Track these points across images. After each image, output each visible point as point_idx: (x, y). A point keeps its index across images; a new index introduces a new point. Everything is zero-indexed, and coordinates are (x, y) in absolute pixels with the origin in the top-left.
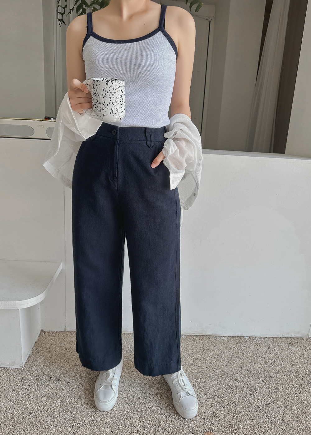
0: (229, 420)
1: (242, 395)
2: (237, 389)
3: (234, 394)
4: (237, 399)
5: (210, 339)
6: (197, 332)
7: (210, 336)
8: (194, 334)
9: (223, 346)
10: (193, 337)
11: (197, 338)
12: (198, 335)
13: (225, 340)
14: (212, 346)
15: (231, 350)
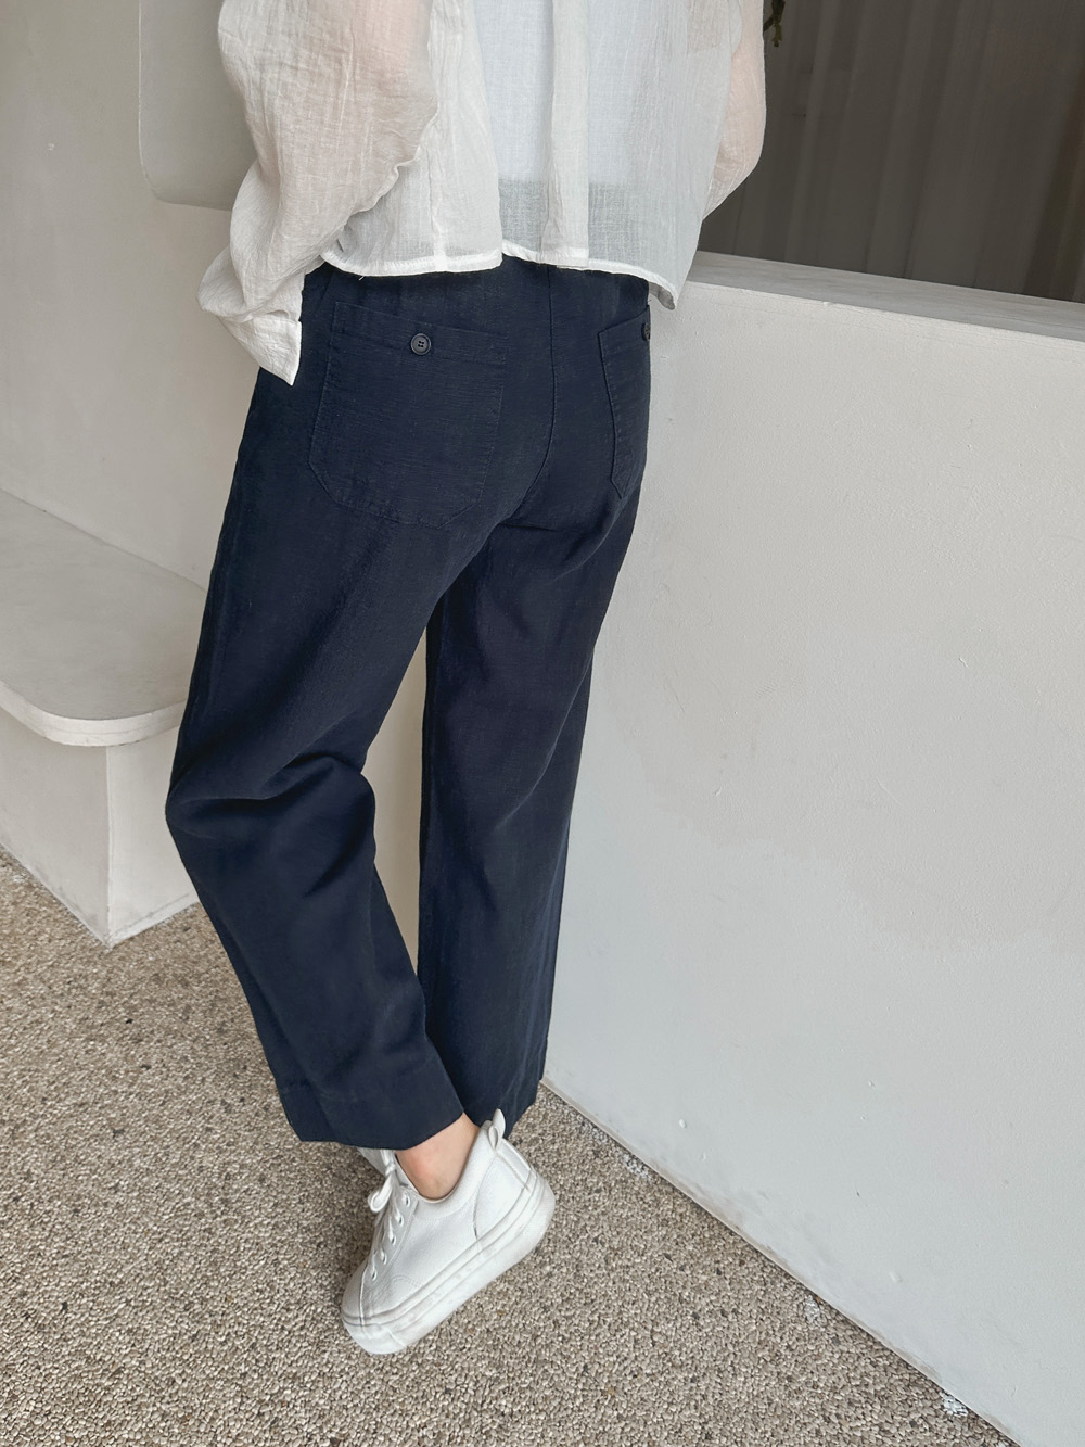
5: (742, 1263)
6: (703, 1192)
7: (757, 1252)
8: (692, 1193)
9: (763, 1336)
10: (681, 1205)
11: (692, 1221)
12: (706, 1212)
13: (811, 1320)
14: (713, 1298)
15: (782, 1388)
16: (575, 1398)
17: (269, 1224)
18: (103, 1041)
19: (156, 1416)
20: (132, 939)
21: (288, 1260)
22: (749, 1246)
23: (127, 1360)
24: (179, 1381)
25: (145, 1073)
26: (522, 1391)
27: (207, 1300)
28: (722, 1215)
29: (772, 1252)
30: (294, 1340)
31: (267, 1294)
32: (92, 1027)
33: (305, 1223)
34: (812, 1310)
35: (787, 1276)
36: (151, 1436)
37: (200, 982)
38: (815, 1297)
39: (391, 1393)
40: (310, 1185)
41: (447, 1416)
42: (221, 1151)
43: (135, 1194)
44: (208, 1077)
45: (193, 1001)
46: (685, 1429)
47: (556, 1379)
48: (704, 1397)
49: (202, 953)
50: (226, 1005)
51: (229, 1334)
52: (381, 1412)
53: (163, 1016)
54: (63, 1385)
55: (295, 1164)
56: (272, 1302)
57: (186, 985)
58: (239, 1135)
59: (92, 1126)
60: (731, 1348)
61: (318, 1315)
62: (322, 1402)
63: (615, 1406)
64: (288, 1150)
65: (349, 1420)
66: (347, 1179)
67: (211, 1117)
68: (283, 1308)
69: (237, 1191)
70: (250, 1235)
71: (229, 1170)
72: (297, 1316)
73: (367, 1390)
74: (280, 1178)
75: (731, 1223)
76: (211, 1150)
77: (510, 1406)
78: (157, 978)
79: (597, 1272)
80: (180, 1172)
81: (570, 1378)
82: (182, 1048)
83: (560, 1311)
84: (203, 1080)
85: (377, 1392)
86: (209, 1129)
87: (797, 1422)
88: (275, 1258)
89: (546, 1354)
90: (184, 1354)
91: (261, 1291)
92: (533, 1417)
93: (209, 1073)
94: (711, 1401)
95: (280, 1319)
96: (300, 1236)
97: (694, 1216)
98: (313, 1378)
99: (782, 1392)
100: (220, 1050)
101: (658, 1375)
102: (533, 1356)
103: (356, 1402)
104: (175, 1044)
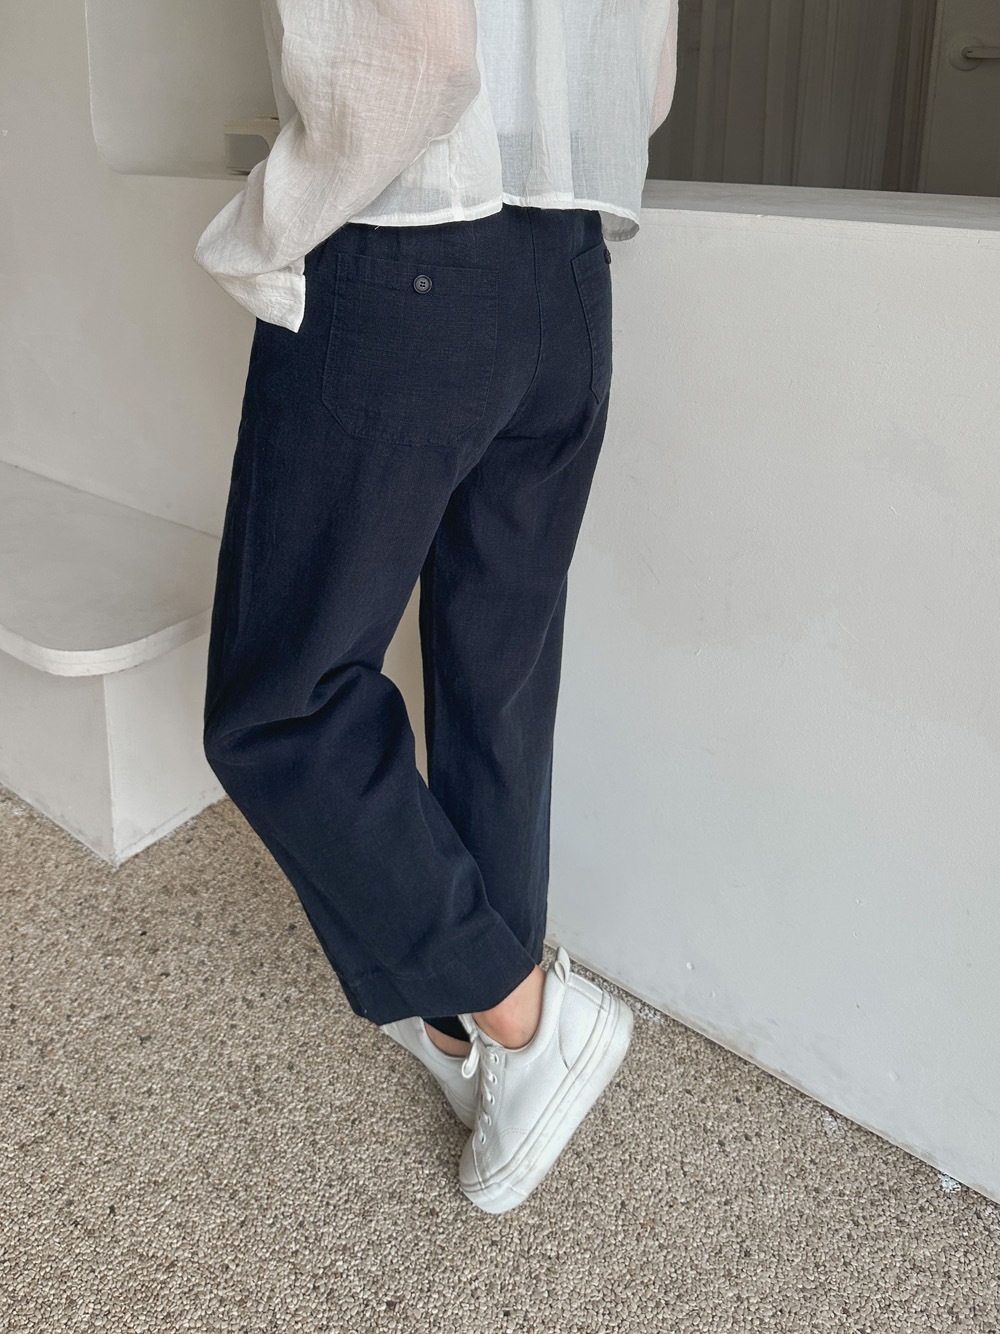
5: (758, 1089)
6: (714, 1028)
7: (772, 1077)
8: (704, 1030)
9: (787, 1154)
10: (695, 1043)
11: (707, 1057)
12: (720, 1047)
13: (830, 1134)
14: (736, 1125)
15: (811, 1200)
16: (617, 1233)
17: (302, 1108)
18: (120, 954)
19: (214, 1302)
20: (137, 856)
21: (325, 1139)
22: (763, 1072)
23: (180, 1252)
24: (232, 1267)
25: (165, 981)
26: (565, 1234)
27: (251, 1186)
28: (734, 1047)
29: (786, 1075)
30: (340, 1214)
31: (308, 1174)
32: (108, 943)
33: (338, 1103)
34: (830, 1124)
35: (803, 1095)
36: (211, 1322)
37: (208, 889)
38: (831, 1112)
39: (440, 1251)
40: (338, 1067)
41: (497, 1266)
42: (247, 1045)
43: (169, 1095)
44: (227, 977)
45: (203, 908)
46: (725, 1250)
47: (596, 1218)
48: (739, 1218)
49: (207, 862)
50: (236, 908)
51: (276, 1216)
52: (433, 1270)
53: (176, 925)
54: (119, 1284)
55: (321, 1049)
56: (314, 1181)
57: (195, 893)
58: (263, 1028)
59: (119, 1036)
60: (758, 1169)
61: (361, 1187)
62: (374, 1269)
63: (655, 1237)
64: (313, 1036)
65: (402, 1282)
66: (373, 1058)
67: (235, 1014)
68: (326, 1185)
69: (268, 1080)
70: (285, 1121)
71: (257, 1062)
72: (341, 1191)
73: (416, 1252)
74: (308, 1064)
75: (744, 1054)
76: (238, 1046)
77: (555, 1249)
78: (166, 890)
79: (624, 1114)
80: (211, 1070)
81: (610, 1216)
82: (198, 952)
83: (592, 1155)
84: (222, 981)
85: (426, 1253)
86: (233, 1026)
87: (829, 1229)
88: (311, 1139)
89: (583, 1197)
90: (234, 1240)
91: (303, 1172)
92: (579, 1256)
93: (227, 973)
94: (745, 1220)
95: (324, 1196)
96: (334, 1115)
97: (709, 1051)
98: (363, 1247)
99: (811, 1204)
100: (235, 951)
101: (693, 1203)
102: (572, 1200)
103: (407, 1264)
104: (191, 950)
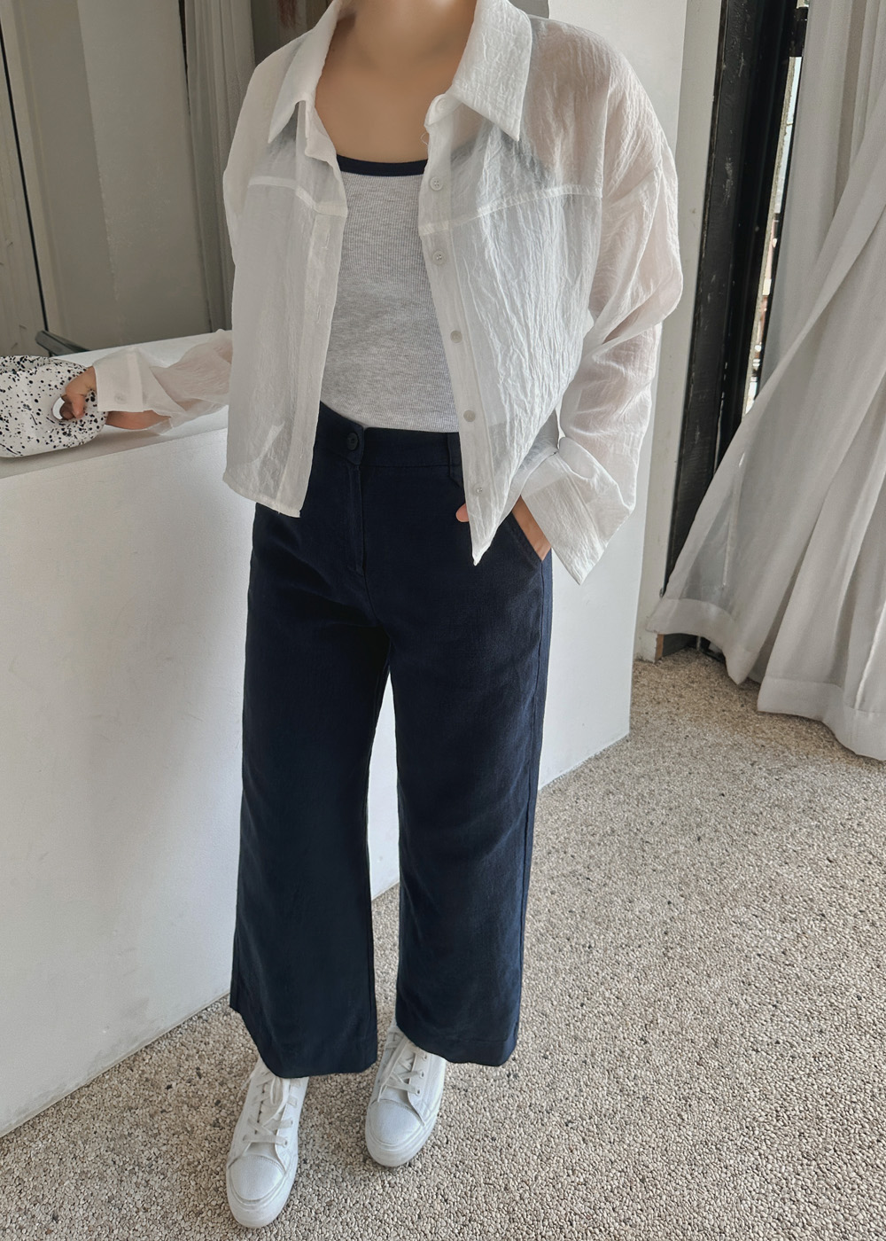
0: (502, 1206)
1: (492, 1095)
2: (472, 1079)
3: (472, 1103)
4: (488, 1114)
